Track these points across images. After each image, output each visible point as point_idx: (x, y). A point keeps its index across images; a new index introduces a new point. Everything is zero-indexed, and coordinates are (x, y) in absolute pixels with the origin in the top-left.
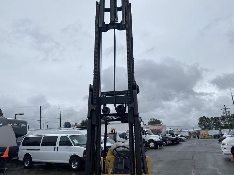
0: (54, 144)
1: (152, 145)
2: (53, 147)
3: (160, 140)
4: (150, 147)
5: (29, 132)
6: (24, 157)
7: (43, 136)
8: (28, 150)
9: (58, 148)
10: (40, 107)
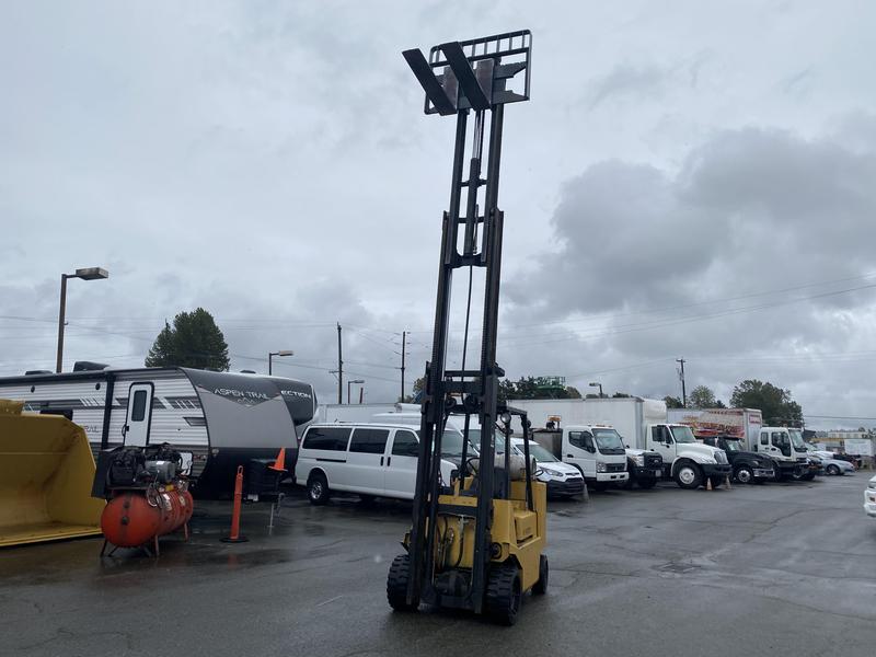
0: (380, 448)
1: (687, 475)
2: (379, 456)
3: (715, 462)
4: (680, 482)
5: (317, 414)
6: (310, 477)
7: (354, 428)
8: (318, 460)
9: (389, 459)
10: (339, 329)
